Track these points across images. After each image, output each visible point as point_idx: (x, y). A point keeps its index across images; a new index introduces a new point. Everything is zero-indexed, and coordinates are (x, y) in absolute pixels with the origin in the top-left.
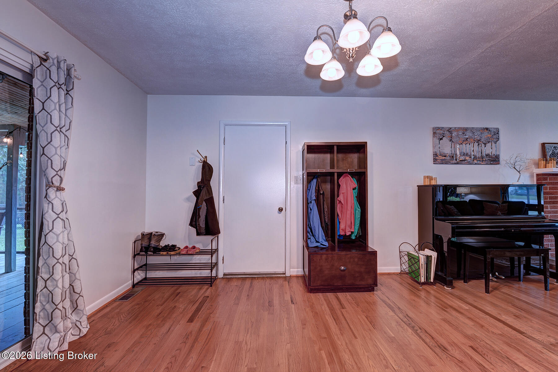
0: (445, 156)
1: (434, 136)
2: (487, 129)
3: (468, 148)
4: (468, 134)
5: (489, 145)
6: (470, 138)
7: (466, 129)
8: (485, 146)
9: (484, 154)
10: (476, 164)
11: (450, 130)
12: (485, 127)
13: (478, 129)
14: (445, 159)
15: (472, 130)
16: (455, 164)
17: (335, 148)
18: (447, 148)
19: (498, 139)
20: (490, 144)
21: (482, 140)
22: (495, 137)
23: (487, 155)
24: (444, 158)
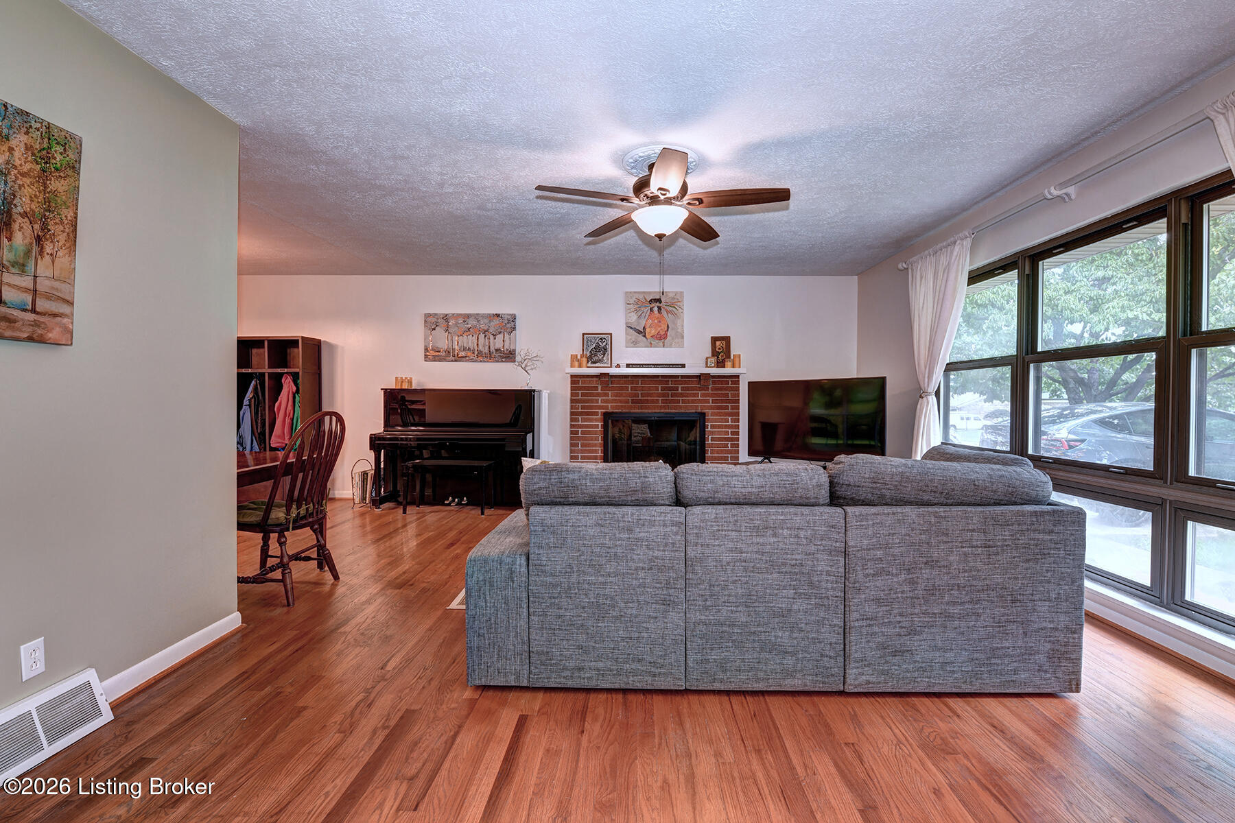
0: (439, 352)
1: (425, 326)
2: (498, 315)
3: (469, 341)
4: (472, 322)
5: (500, 337)
6: (474, 327)
7: (468, 316)
8: (495, 339)
9: (492, 349)
10: (481, 361)
11: (446, 318)
12: (495, 313)
13: (483, 316)
14: (438, 356)
15: (477, 317)
16: (452, 361)
17: (266, 343)
18: (442, 340)
19: (514, 329)
20: (502, 335)
21: (491, 330)
22: (508, 325)
23: (497, 350)
24: (437, 354)
